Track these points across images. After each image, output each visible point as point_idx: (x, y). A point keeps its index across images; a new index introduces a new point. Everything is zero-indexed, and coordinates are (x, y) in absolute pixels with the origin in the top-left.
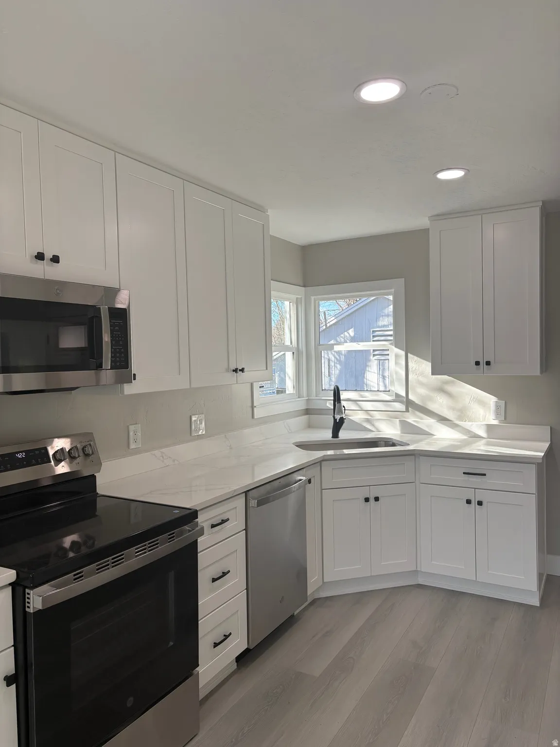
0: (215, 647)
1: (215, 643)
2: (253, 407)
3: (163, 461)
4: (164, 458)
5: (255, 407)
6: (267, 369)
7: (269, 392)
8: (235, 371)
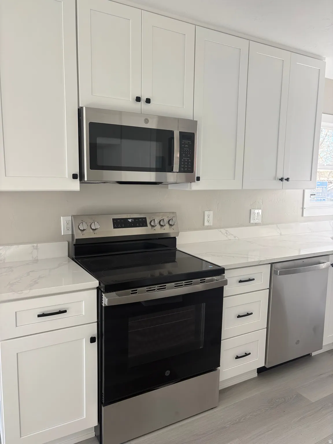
0: (236, 358)
1: (237, 356)
2: (303, 208)
3: (227, 236)
4: (228, 234)
5: (305, 208)
6: (311, 180)
7: (320, 199)
8: (281, 179)
